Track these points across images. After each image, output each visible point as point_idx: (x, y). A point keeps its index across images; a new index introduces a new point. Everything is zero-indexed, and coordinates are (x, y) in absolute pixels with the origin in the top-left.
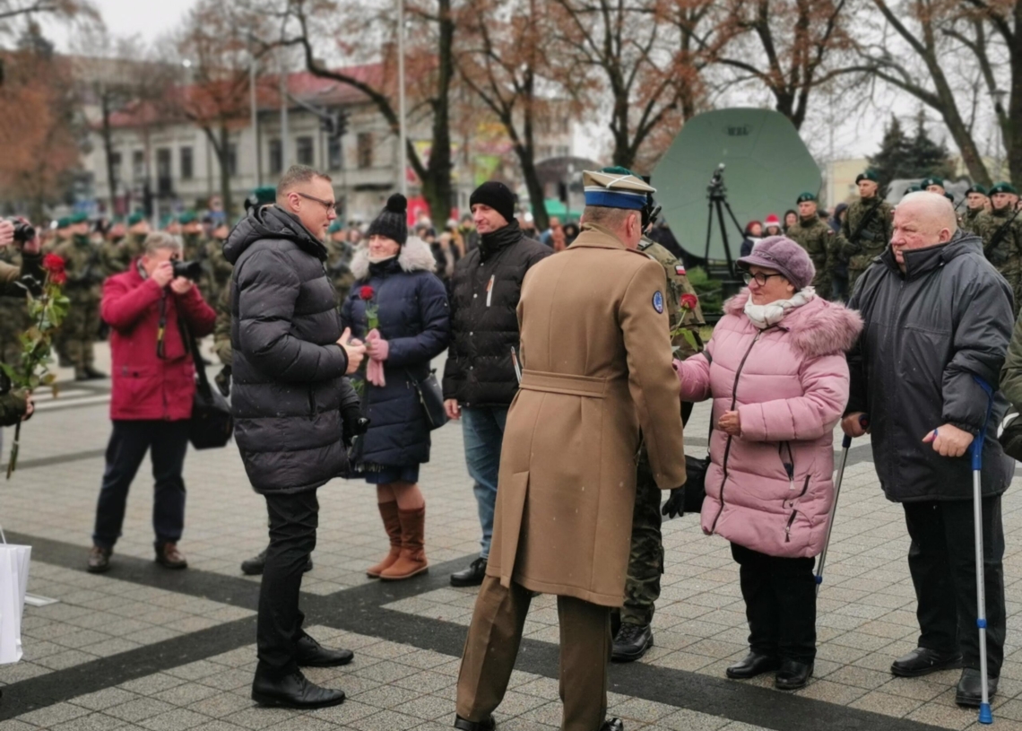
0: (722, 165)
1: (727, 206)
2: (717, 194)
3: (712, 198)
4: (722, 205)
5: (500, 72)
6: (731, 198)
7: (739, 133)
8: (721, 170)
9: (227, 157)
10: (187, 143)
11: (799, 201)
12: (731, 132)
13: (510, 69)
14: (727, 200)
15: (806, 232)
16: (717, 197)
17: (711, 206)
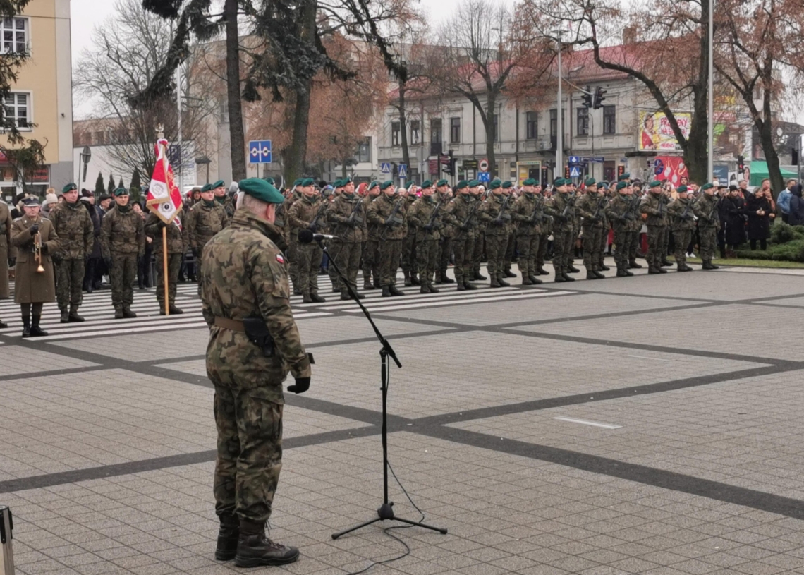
5: (744, 60)
9: (491, 125)
10: (458, 115)
13: (753, 56)
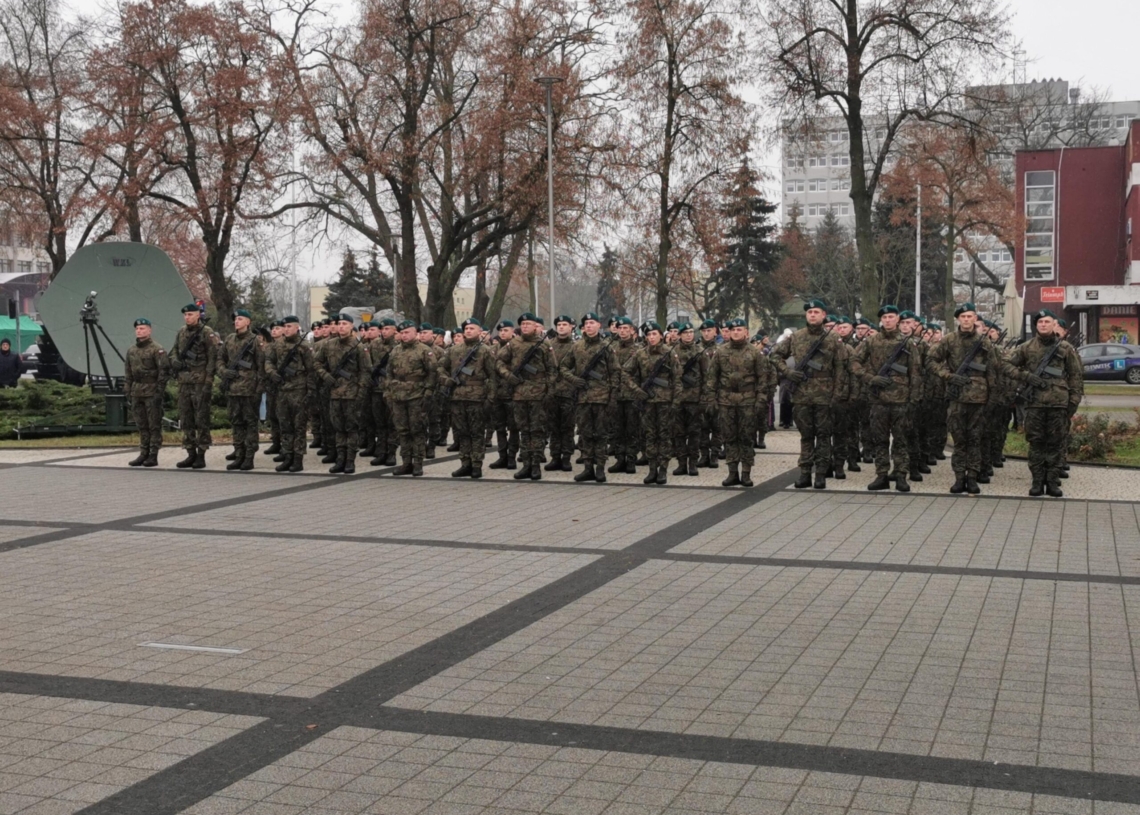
0: (93, 293)
1: (100, 328)
2: (90, 318)
3: (85, 321)
4: (95, 326)
6: (102, 320)
7: (123, 265)
8: (93, 297)
11: (136, 325)
12: (116, 263)
14: (99, 323)
15: (141, 351)
16: (89, 321)
17: (85, 328)
